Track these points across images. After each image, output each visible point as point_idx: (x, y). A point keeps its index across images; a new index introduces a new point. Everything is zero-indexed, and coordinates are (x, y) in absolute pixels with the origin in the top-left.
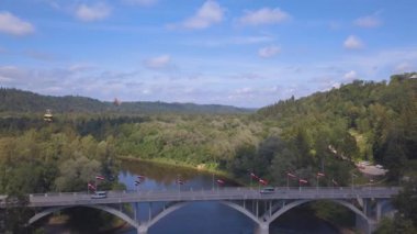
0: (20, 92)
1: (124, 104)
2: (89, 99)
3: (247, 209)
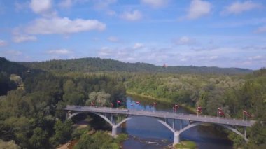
0: (113, 61)
1: (169, 67)
2: (149, 64)
3: (168, 123)
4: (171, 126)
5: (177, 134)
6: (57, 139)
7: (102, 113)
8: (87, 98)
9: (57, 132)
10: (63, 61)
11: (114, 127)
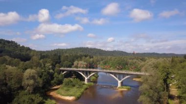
3: (115, 75)
4: (117, 77)
5: (119, 82)
6: (55, 82)
7: (80, 71)
8: (73, 64)
9: (55, 78)
10: (64, 49)
11: (86, 78)
